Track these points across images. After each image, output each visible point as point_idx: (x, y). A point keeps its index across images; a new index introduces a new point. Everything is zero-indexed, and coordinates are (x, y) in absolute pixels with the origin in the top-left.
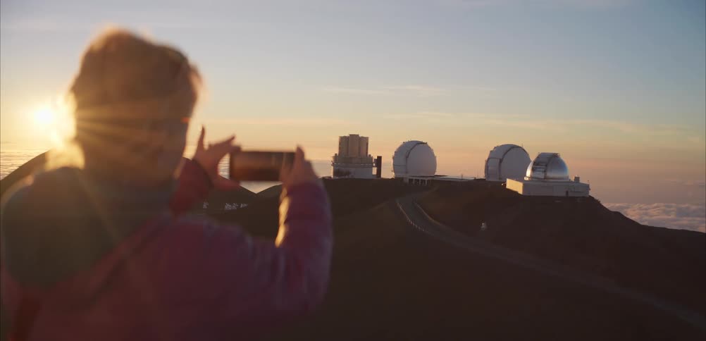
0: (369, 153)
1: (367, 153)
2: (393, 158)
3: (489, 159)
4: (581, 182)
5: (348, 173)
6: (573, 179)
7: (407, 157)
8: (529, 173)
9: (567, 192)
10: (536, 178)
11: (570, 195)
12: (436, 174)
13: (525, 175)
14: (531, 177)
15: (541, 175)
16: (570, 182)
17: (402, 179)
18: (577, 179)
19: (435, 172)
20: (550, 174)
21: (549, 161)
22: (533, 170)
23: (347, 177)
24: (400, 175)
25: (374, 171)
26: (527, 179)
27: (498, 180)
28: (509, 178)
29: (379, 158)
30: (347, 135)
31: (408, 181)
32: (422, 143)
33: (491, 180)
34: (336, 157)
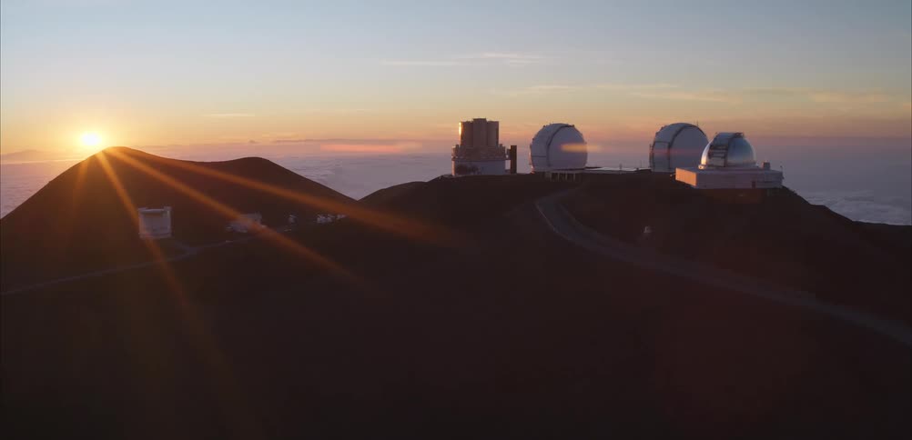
0: (500, 143)
1: (497, 142)
2: (531, 147)
3: (655, 143)
4: (772, 168)
5: (474, 169)
6: (761, 166)
7: (549, 145)
8: (704, 160)
9: (754, 184)
10: (712, 165)
11: (757, 186)
12: (587, 165)
13: (700, 163)
14: (708, 165)
15: (720, 162)
16: (758, 169)
17: (544, 173)
18: (767, 165)
19: (585, 162)
20: (731, 160)
21: (730, 143)
22: (710, 156)
23: (472, 174)
24: (541, 169)
25: (508, 165)
26: (702, 168)
27: (667, 171)
28: (679, 167)
29: (514, 149)
30: (470, 120)
31: (551, 176)
32: (567, 126)
33: (656, 170)
34: (457, 149)
